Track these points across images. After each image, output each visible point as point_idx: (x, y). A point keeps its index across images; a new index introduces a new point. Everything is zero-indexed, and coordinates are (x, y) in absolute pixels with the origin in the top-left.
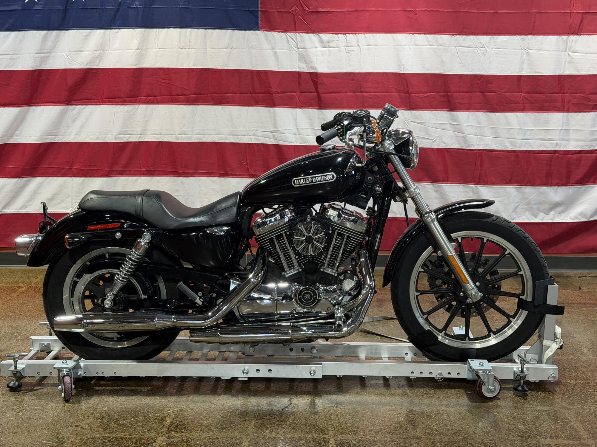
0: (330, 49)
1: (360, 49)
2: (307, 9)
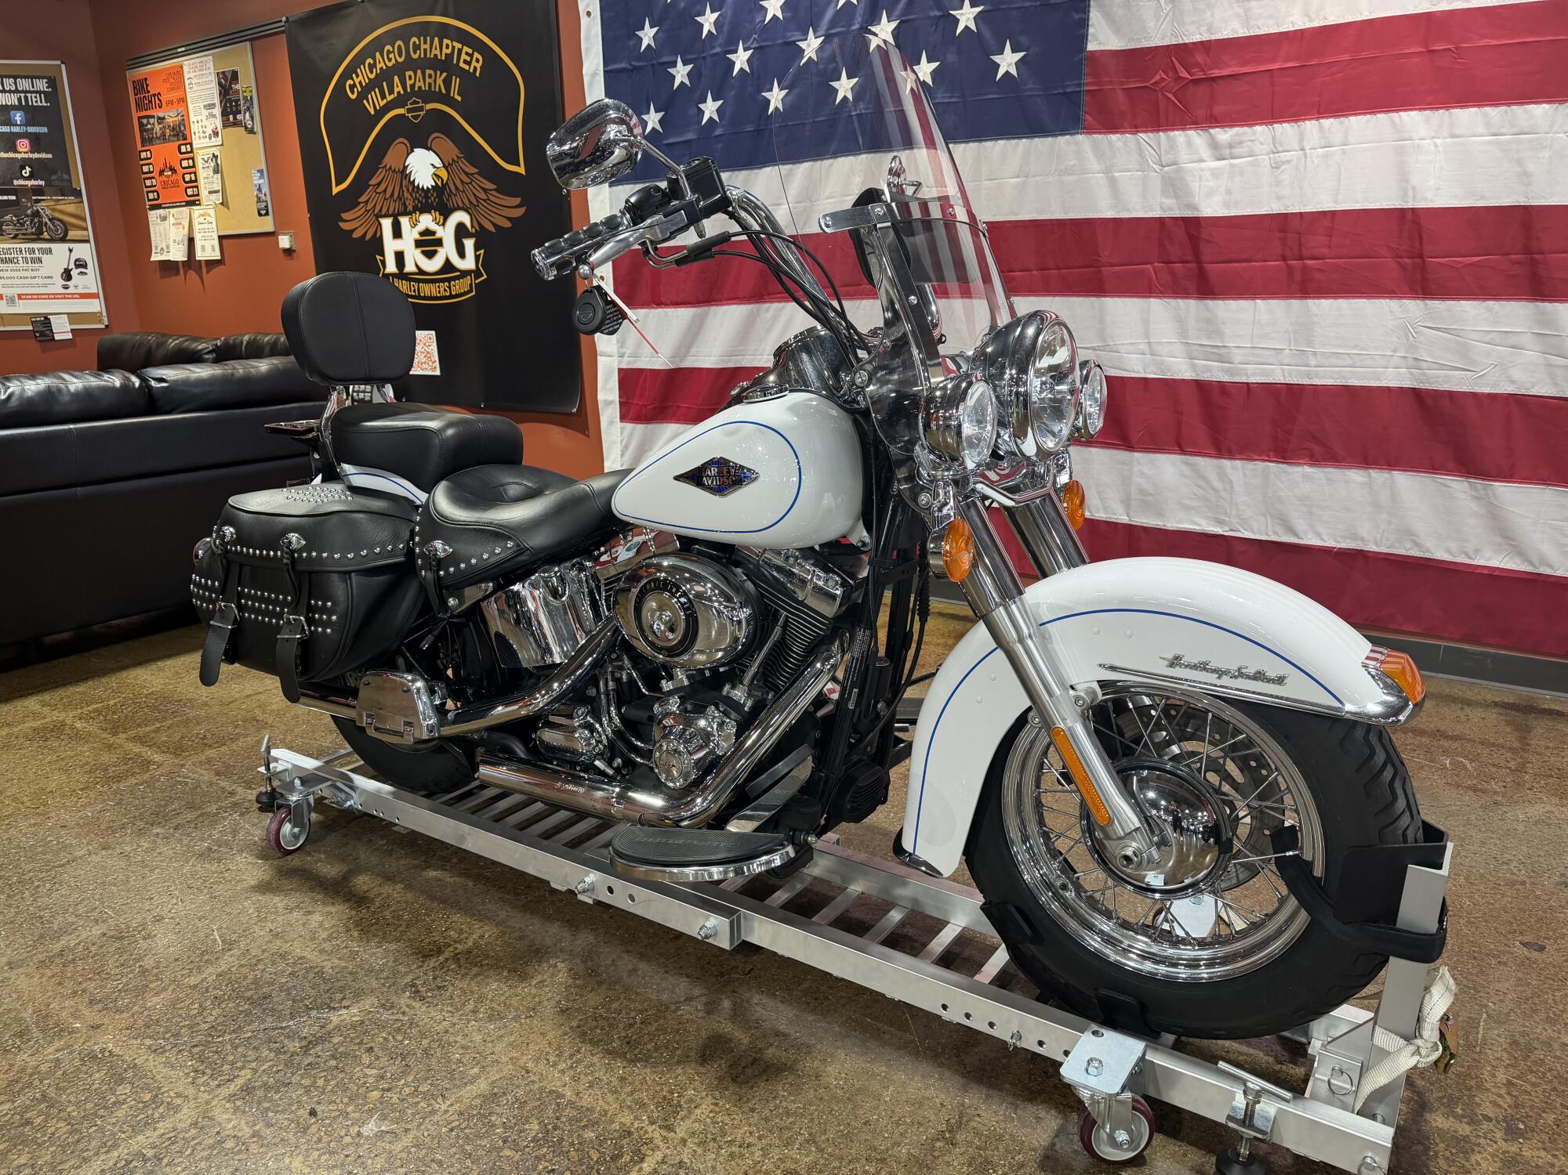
0: (1233, 161)
1: (1306, 157)
2: (1185, 74)
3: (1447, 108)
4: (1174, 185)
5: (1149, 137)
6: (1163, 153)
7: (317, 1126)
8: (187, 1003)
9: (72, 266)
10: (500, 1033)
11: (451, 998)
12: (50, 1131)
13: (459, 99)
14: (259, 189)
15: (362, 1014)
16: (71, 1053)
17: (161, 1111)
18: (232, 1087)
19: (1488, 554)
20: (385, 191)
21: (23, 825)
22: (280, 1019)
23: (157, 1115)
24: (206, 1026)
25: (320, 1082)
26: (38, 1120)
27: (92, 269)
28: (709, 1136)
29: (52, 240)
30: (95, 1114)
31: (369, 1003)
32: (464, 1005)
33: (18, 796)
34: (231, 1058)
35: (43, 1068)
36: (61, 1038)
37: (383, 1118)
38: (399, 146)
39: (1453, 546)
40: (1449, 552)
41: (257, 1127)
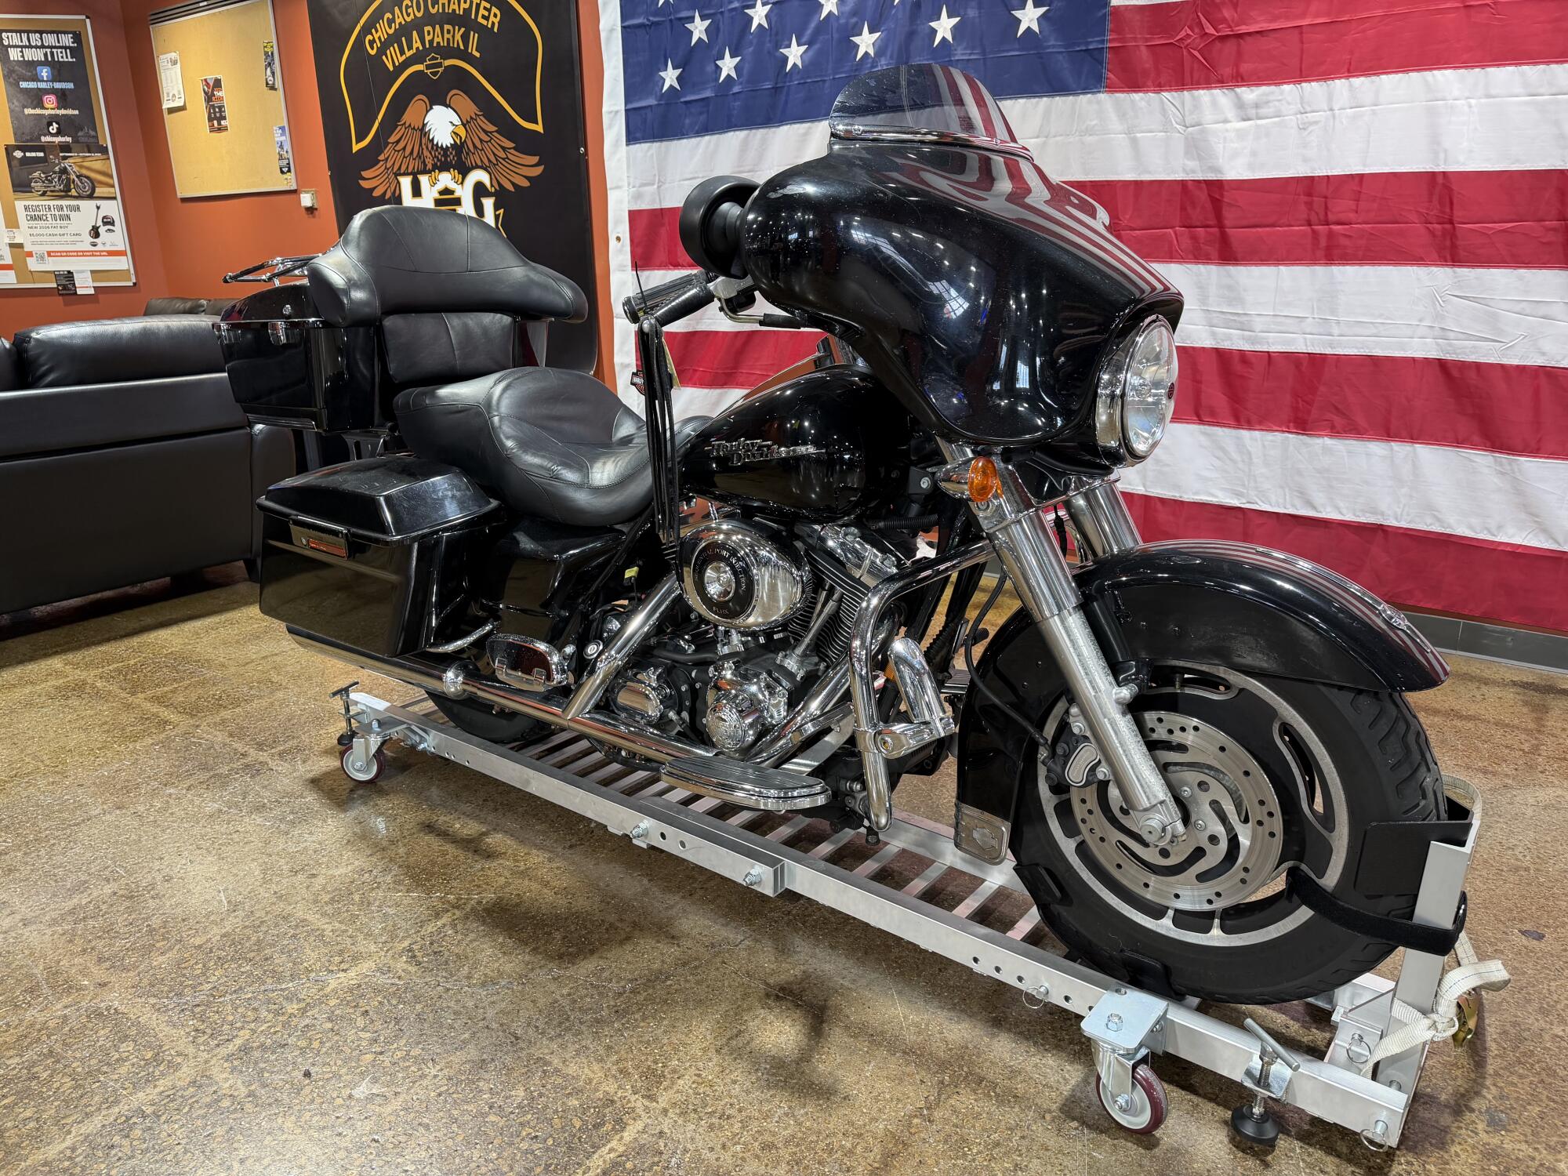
0: (1259, 122)
1: (1334, 117)
2: (1212, 31)
3: (1483, 67)
4: (1196, 147)
5: (1173, 97)
6: (1187, 113)
7: (311, 1087)
8: (192, 962)
9: (100, 223)
10: (492, 999)
11: (446, 963)
12: (55, 1086)
13: (477, 55)
14: (281, 147)
15: (359, 978)
16: (78, 1010)
17: (161, 1069)
18: (231, 1047)
19: (1511, 531)
20: (404, 149)
21: (42, 783)
22: (279, 981)
23: (157, 1073)
24: (210, 986)
25: (316, 1044)
26: (45, 1075)
27: (120, 226)
28: (690, 1107)
29: (79, 197)
30: (98, 1070)
31: (366, 966)
32: (458, 970)
33: (38, 754)
34: (231, 1018)
35: (51, 1024)
36: (69, 994)
37: (375, 1080)
38: (418, 103)
39: (1474, 521)
40: (1471, 528)
41: (253, 1087)
